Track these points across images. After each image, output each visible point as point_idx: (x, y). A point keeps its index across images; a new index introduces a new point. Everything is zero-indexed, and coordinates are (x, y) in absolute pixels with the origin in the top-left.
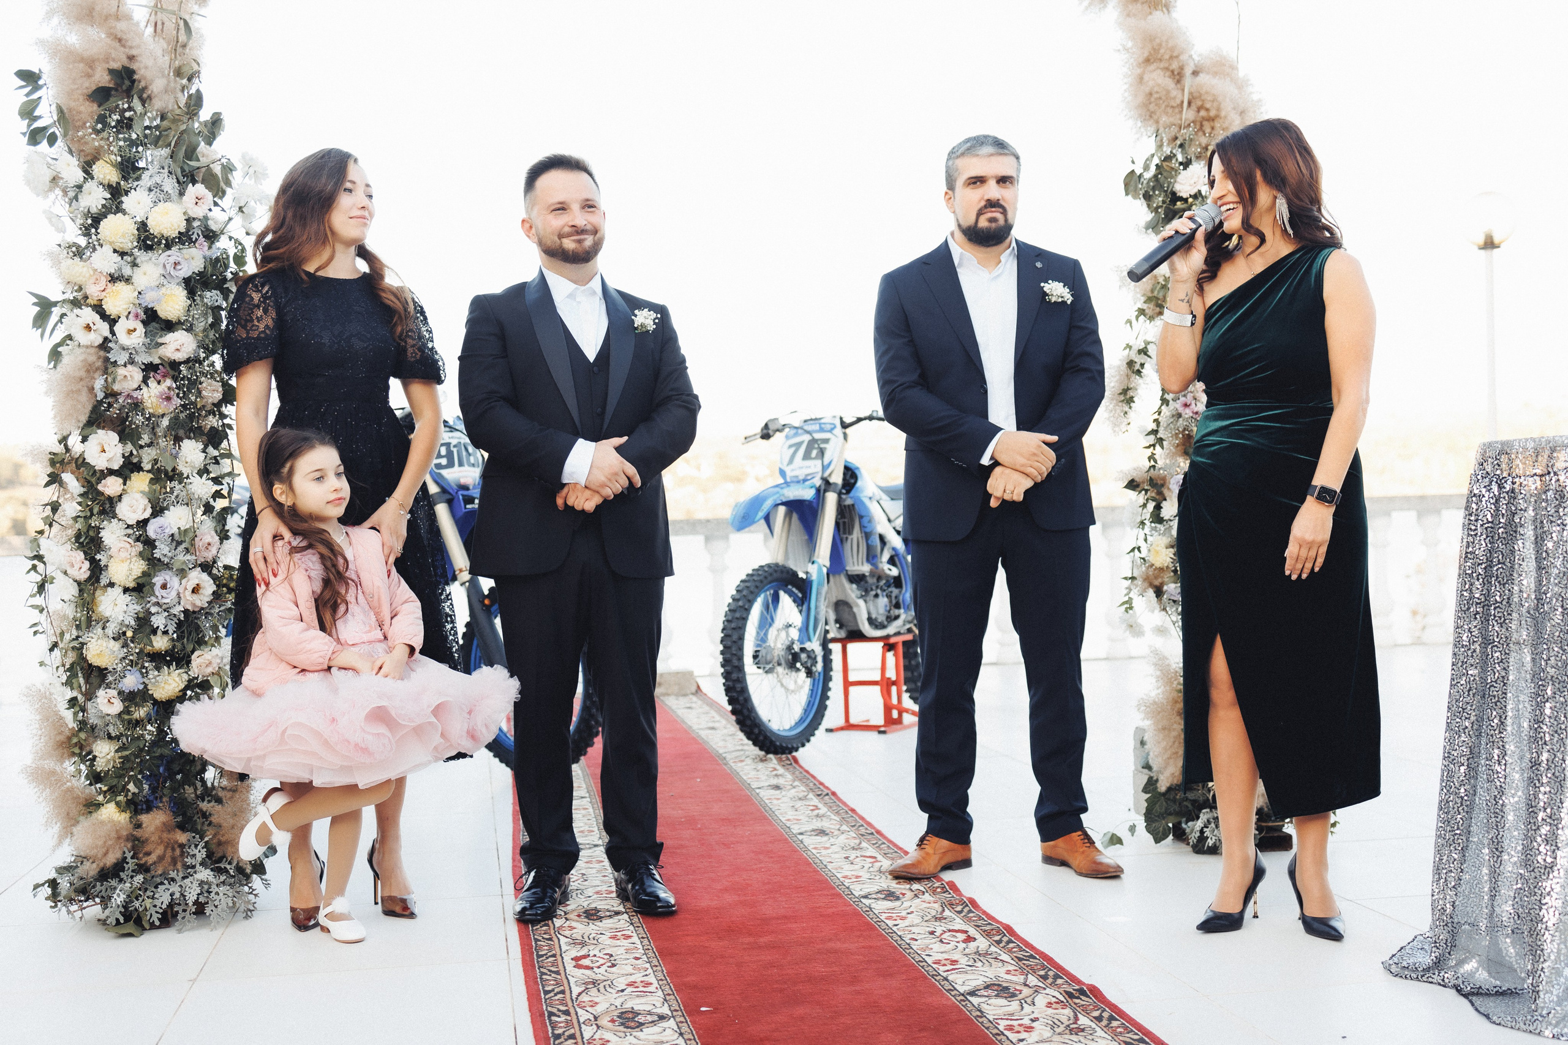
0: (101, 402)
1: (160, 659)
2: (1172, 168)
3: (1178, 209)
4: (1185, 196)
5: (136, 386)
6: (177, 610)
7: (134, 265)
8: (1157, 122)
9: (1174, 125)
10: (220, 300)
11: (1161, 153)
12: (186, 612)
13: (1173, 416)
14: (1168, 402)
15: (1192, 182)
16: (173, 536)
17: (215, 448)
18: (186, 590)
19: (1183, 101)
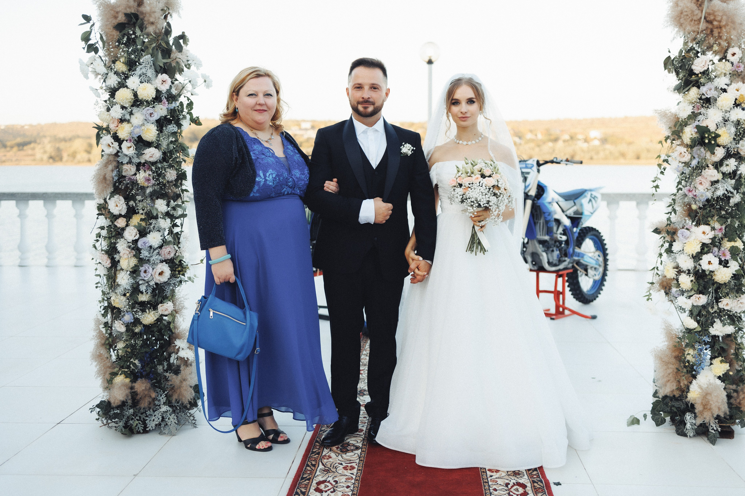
0: (116, 182)
1: (144, 306)
2: (691, 57)
3: (693, 80)
4: (697, 72)
5: (133, 173)
6: (152, 283)
7: (131, 113)
8: (685, 29)
9: (694, 32)
10: (175, 129)
11: (686, 47)
12: (156, 284)
13: (682, 195)
14: (681, 189)
15: (702, 65)
16: (151, 247)
17: (174, 202)
18: (155, 274)
19: (701, 18)
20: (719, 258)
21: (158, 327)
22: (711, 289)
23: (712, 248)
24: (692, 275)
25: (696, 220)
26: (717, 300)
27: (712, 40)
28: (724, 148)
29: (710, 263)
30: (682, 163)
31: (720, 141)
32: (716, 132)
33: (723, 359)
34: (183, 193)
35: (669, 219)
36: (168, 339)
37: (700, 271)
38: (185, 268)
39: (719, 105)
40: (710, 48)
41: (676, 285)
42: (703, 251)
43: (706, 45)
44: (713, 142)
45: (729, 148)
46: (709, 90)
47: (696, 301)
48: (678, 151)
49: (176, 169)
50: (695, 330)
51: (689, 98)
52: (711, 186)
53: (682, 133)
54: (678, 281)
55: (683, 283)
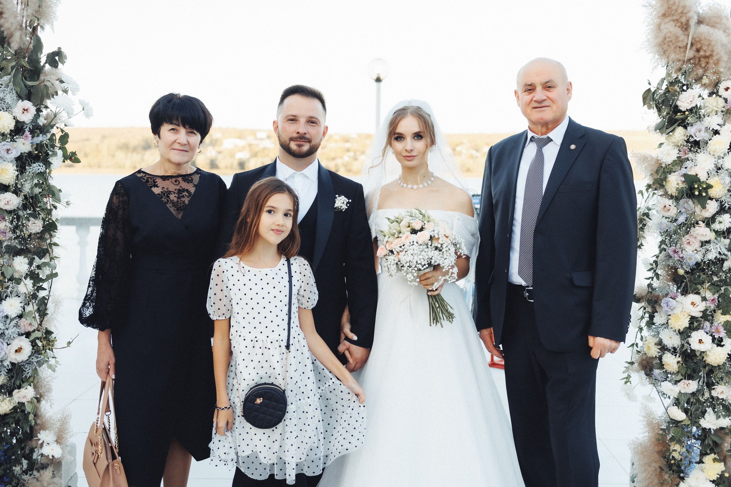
2: (676, 91)
3: (678, 118)
4: (683, 109)
6: (6, 363)
8: (668, 57)
9: (679, 60)
10: (42, 169)
11: (670, 78)
12: (13, 364)
13: (666, 256)
14: (665, 250)
15: (689, 101)
16: (7, 317)
17: (41, 259)
18: (10, 352)
19: (687, 44)
20: (711, 335)
21: (14, 417)
22: (702, 372)
23: (703, 323)
24: (678, 356)
25: (682, 287)
26: (710, 386)
27: (700, 71)
28: (717, 202)
29: (700, 341)
30: (666, 218)
31: (712, 192)
32: (707, 182)
33: (716, 456)
34: (51, 248)
35: (650, 285)
36: (29, 431)
37: (689, 351)
38: (53, 341)
39: (710, 150)
40: (698, 80)
41: (658, 366)
42: (692, 325)
43: (694, 76)
44: (704, 194)
45: (721, 202)
46: (698, 132)
47: (685, 388)
48: (662, 204)
49: (43, 219)
50: (682, 423)
51: (674, 140)
52: (701, 247)
53: (666, 182)
54: (661, 362)
55: (668, 364)
